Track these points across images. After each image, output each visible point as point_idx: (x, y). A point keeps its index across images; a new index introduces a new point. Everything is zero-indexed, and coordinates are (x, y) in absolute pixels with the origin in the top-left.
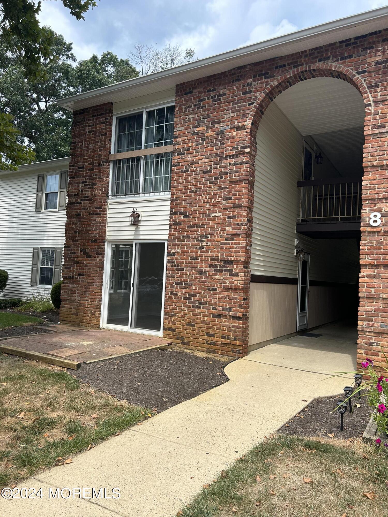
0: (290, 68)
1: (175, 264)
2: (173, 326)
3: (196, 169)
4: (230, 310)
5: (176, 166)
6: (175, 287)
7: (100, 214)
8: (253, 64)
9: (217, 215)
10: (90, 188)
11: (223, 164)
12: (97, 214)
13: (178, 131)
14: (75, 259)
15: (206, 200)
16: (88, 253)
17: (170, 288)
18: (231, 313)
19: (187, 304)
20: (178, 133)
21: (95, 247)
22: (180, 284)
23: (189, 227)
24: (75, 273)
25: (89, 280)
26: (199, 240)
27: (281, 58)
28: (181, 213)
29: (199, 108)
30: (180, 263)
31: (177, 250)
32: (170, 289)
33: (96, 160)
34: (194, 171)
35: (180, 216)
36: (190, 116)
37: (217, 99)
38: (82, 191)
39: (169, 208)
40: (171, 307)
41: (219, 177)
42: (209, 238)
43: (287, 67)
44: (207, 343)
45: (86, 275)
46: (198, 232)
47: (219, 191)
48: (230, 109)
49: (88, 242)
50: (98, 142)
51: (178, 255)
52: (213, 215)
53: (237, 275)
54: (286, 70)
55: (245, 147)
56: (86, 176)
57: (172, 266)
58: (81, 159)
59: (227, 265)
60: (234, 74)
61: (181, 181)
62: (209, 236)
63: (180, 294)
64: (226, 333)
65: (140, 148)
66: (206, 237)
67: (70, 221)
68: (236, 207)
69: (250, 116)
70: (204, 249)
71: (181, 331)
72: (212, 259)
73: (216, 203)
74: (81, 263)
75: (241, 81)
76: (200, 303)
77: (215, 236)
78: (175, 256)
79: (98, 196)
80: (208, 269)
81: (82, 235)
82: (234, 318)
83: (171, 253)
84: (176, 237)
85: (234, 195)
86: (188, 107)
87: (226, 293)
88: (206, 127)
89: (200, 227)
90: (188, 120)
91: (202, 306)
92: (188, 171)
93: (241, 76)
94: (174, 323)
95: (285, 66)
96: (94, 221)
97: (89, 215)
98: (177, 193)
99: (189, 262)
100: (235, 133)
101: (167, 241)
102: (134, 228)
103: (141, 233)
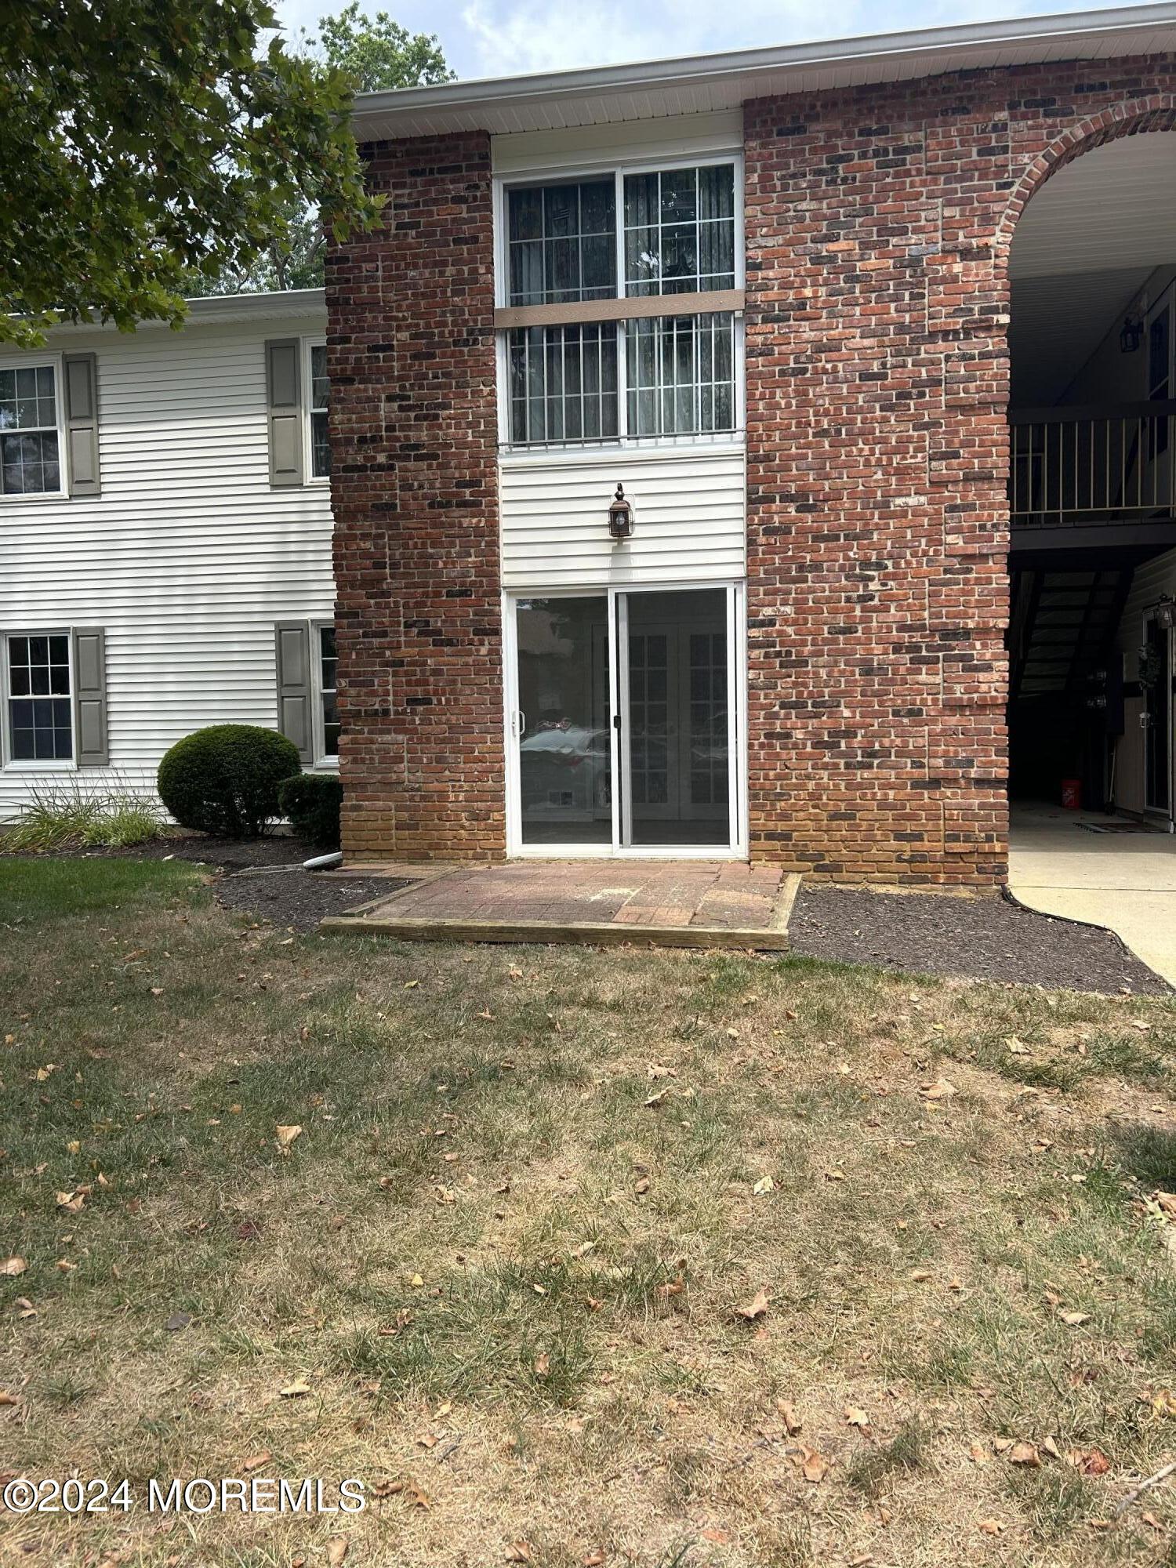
0: (1119, 97)
1: (778, 649)
2: (781, 827)
3: (835, 368)
4: (969, 763)
5: (760, 355)
6: (782, 716)
7: (478, 504)
8: (1008, 68)
9: (913, 501)
10: (426, 417)
11: (923, 355)
12: (464, 504)
13: (760, 247)
14: (388, 653)
15: (873, 460)
16: (438, 632)
17: (762, 720)
18: (974, 773)
19: (826, 759)
20: (760, 252)
21: (468, 612)
22: (799, 705)
23: (819, 538)
24: (391, 698)
25: (454, 718)
26: (856, 576)
27: (1094, 64)
28: (787, 498)
29: (832, 182)
30: (794, 644)
31: (782, 609)
32: (763, 724)
33: (444, 324)
34: (825, 371)
35: (787, 507)
36: (804, 206)
37: (896, 159)
38: (390, 428)
39: (741, 482)
40: (772, 773)
41: (914, 391)
42: (890, 569)
43: (1111, 93)
44: (899, 860)
45: (440, 702)
46: (851, 554)
47: (916, 433)
48: (938, 194)
49: (438, 594)
50: (444, 263)
51: (786, 622)
52: (899, 501)
53: (988, 668)
54: (1108, 100)
55: (996, 310)
56: (400, 378)
57: (767, 655)
58: (375, 318)
59: (954, 643)
60: (947, 90)
61: (783, 403)
62: (889, 563)
63: (799, 735)
64: (961, 826)
65: (612, 294)
66: (880, 566)
67: (350, 528)
68: (974, 479)
69: (1003, 221)
70: (876, 602)
71: (811, 836)
72: (903, 628)
73: (908, 467)
74: (412, 663)
75: (969, 113)
76: (873, 754)
77: (908, 563)
78: (775, 625)
79: (463, 444)
80: (892, 657)
81: (405, 575)
82: (980, 783)
83: (761, 617)
84: (777, 571)
85: (964, 444)
86: (794, 176)
87: (953, 720)
88: (861, 243)
89: (856, 538)
90: (795, 217)
91: (876, 762)
92: (804, 371)
93: (971, 99)
94: (784, 817)
95: (1103, 86)
96: (452, 525)
97: (432, 506)
98: (769, 436)
99: (826, 641)
100: (958, 268)
101: (737, 580)
102: (607, 548)
103: (637, 561)
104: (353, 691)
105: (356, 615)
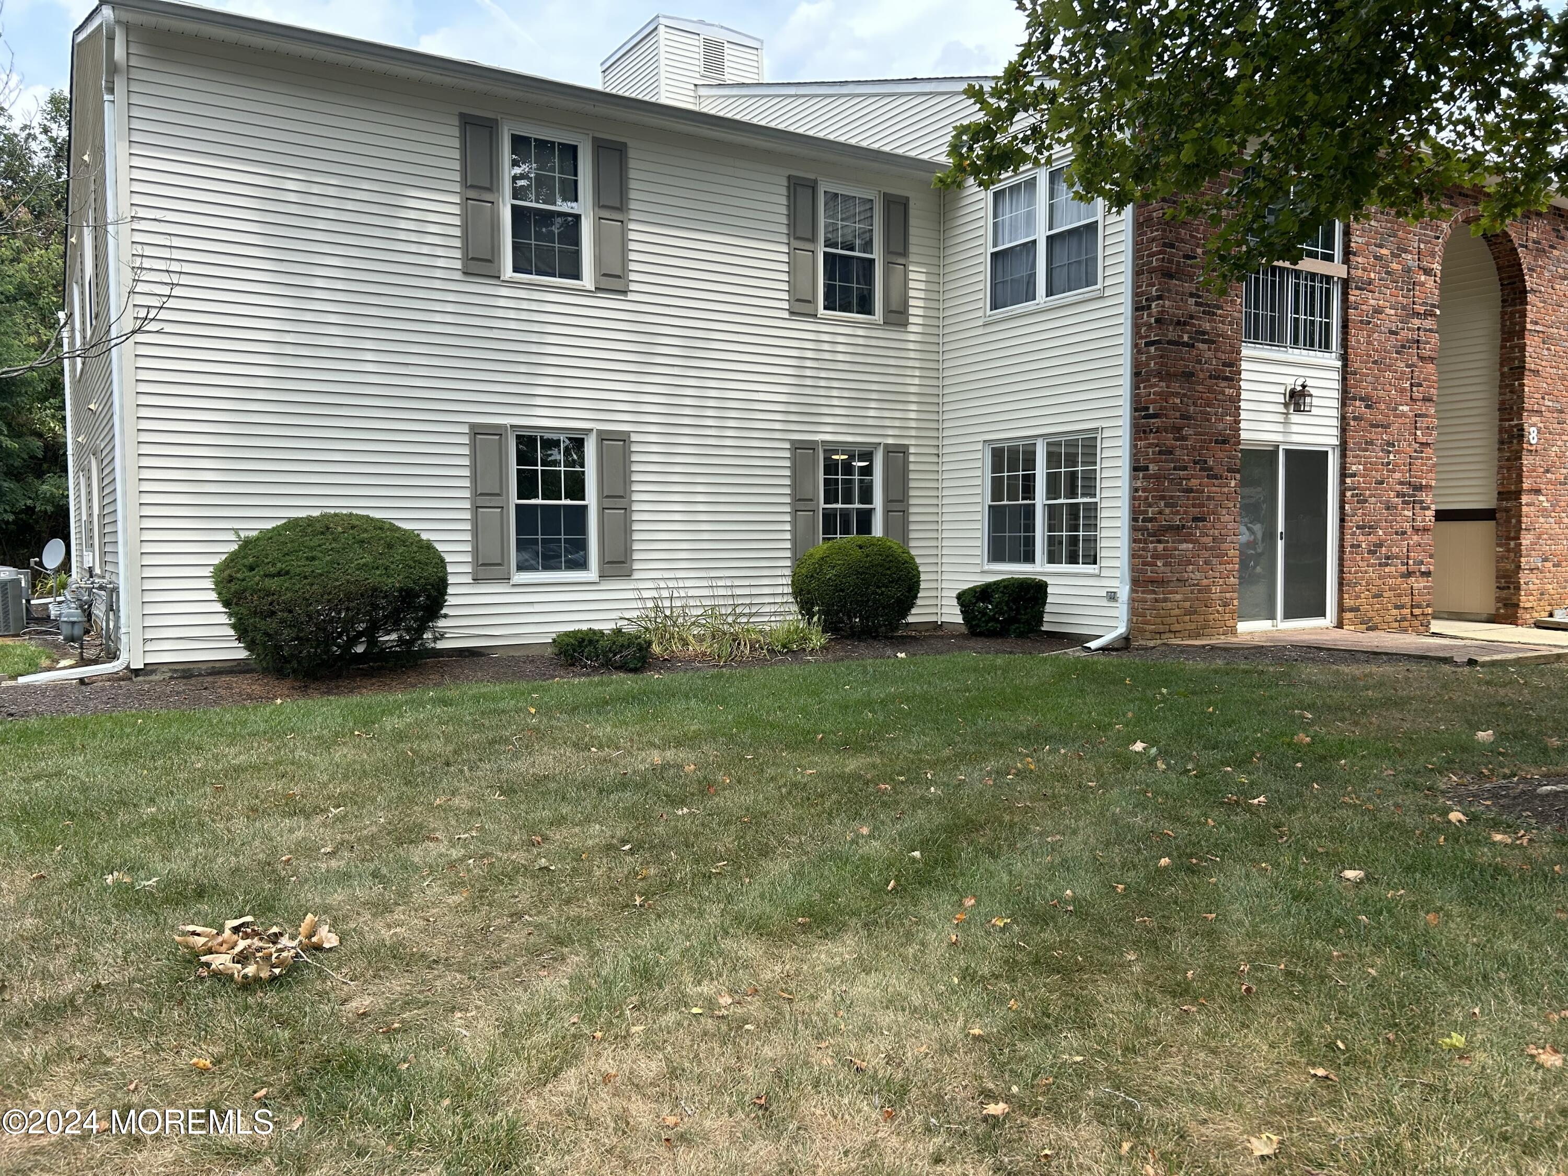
1: (1355, 491)
3: (1380, 324)
4: (1422, 563)
5: (1354, 309)
6: (1357, 533)
11: (1410, 325)
12: (1225, 379)
13: (1355, 242)
14: (1185, 483)
15: (1392, 382)
16: (1211, 469)
17: (1348, 536)
18: (1423, 568)
20: (1354, 245)
21: (1226, 456)
22: (1364, 527)
23: (1372, 426)
24: (1186, 517)
25: (1216, 532)
26: (1385, 450)
28: (1362, 399)
30: (1363, 489)
31: (1359, 467)
32: (1351, 538)
34: (1377, 325)
35: (1361, 405)
38: (1189, 317)
39: (1338, 385)
40: (1353, 569)
41: (1407, 345)
42: (1397, 448)
43: (1469, 200)
44: (1397, 620)
45: (1210, 519)
46: (1383, 437)
47: (1407, 370)
49: (1210, 442)
51: (1359, 476)
52: (1401, 408)
53: (1428, 508)
55: (1435, 306)
56: (1196, 282)
57: (1353, 496)
59: (1417, 493)
62: (1396, 444)
63: (1363, 545)
64: (1417, 599)
66: (1393, 445)
67: (1167, 387)
69: (1438, 257)
70: (1392, 466)
71: (1367, 608)
72: (1401, 483)
73: (1404, 388)
74: (1197, 491)
76: (1388, 558)
77: (1403, 445)
78: (1355, 476)
80: (1396, 499)
81: (1195, 426)
83: (1351, 471)
84: (1358, 443)
85: (1424, 380)
87: (1416, 537)
88: (1391, 253)
89: (1385, 427)
90: (1368, 229)
91: (1389, 562)
92: (1369, 323)
94: (1356, 597)
96: (1219, 393)
97: (1210, 377)
98: (1356, 360)
99: (1373, 489)
100: (1423, 278)
101: (1334, 447)
102: (1281, 418)
103: (1294, 428)
104: (1167, 511)
105: (1171, 453)
